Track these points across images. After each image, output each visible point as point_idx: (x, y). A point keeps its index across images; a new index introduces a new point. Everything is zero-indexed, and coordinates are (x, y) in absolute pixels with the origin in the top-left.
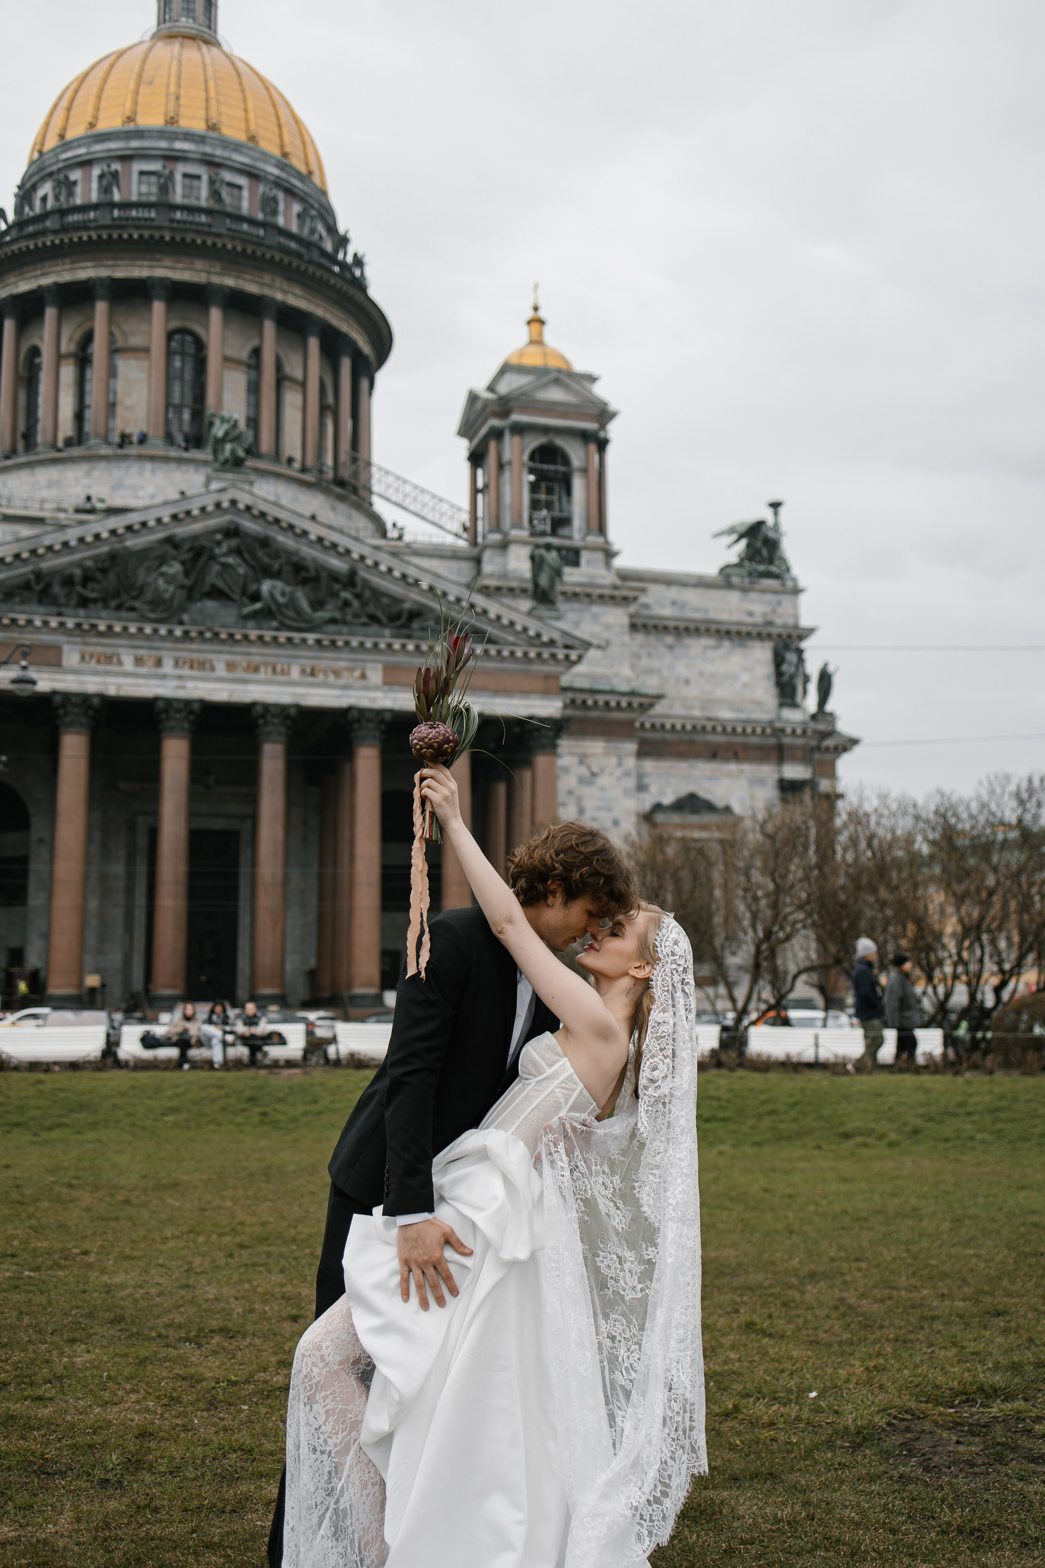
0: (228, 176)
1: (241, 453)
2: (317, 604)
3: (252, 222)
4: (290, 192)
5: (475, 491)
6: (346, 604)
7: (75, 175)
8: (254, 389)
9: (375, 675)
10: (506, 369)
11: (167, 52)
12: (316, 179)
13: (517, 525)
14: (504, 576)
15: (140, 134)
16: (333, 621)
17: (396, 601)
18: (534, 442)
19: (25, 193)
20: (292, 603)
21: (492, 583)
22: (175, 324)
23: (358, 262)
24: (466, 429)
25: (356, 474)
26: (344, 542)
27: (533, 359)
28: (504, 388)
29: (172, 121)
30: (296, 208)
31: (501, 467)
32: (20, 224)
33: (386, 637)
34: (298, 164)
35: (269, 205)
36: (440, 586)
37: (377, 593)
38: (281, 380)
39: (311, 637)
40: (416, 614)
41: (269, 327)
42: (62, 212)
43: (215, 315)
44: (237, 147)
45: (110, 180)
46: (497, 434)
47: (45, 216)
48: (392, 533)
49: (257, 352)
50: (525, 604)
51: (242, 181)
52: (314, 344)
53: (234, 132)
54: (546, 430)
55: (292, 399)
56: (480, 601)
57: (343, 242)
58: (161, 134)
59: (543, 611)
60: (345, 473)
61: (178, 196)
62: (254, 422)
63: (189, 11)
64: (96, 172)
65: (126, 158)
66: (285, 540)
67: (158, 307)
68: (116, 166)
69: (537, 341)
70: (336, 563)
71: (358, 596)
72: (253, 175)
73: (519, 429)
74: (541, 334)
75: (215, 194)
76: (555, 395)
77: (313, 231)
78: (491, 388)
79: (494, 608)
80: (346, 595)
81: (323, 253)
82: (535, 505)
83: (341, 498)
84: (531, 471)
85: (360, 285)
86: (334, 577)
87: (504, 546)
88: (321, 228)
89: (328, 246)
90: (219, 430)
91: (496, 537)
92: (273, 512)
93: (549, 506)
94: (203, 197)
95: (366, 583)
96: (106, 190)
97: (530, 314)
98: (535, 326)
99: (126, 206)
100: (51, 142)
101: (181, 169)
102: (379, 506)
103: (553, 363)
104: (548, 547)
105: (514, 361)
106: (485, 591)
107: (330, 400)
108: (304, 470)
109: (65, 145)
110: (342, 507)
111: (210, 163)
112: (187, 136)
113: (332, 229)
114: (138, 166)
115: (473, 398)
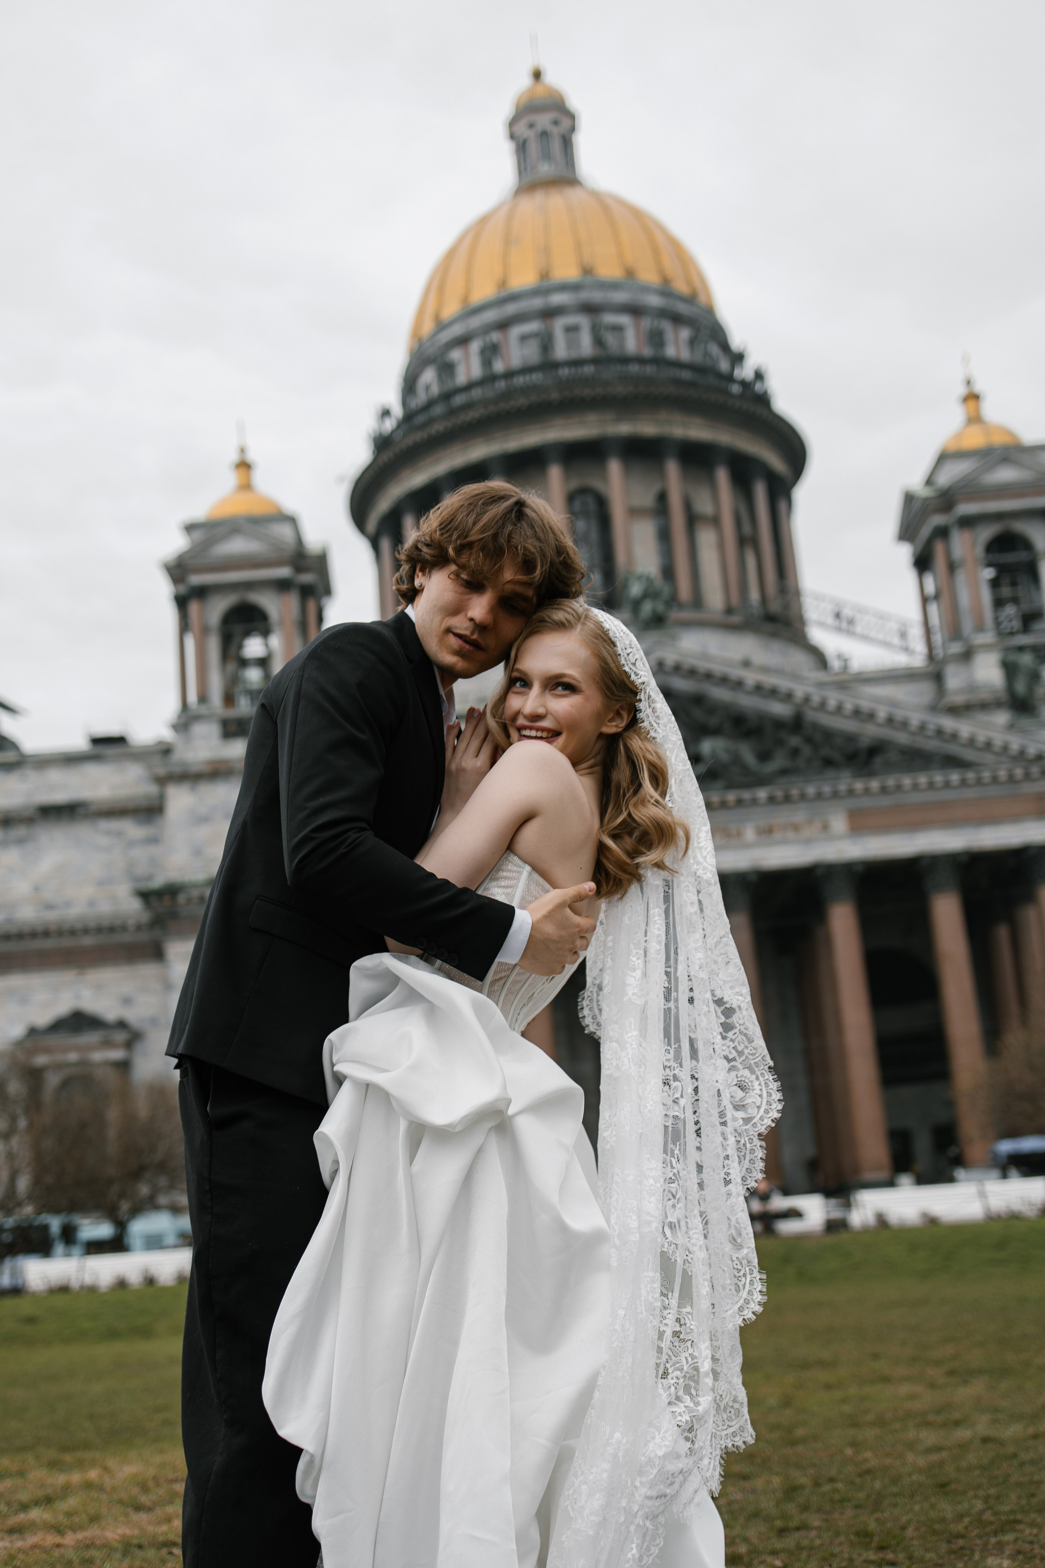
0: (610, 318)
1: (660, 608)
2: (764, 756)
3: (641, 360)
4: (677, 319)
5: (925, 600)
6: (795, 753)
7: (456, 355)
8: (665, 536)
9: (839, 823)
10: (943, 458)
11: (531, 204)
12: (702, 299)
13: (980, 628)
14: (972, 688)
15: (513, 298)
16: (784, 772)
17: (851, 738)
18: (986, 533)
19: (409, 385)
20: (737, 760)
21: (959, 699)
22: (574, 484)
23: (759, 376)
24: (906, 533)
25: (786, 607)
26: (783, 684)
27: (975, 439)
28: (945, 479)
29: (545, 275)
30: (685, 334)
31: (952, 567)
32: (409, 417)
33: (845, 781)
34: (680, 286)
35: (656, 338)
36: (899, 714)
37: (829, 735)
38: (692, 520)
39: (762, 794)
40: (876, 749)
41: (672, 469)
42: (446, 396)
43: (614, 467)
44: (614, 286)
45: (490, 352)
46: (942, 533)
47: (430, 404)
48: (835, 664)
49: (662, 498)
50: (1002, 718)
51: (624, 320)
52: (722, 476)
53: (609, 270)
54: (999, 516)
55: (706, 538)
56: (948, 723)
57: (738, 358)
58: (536, 292)
59: (1025, 722)
60: (775, 607)
61: (561, 351)
62: (668, 572)
63: (547, 155)
64: (475, 347)
65: (503, 325)
66: (720, 694)
67: (555, 473)
68: (495, 336)
69: (975, 419)
70: (779, 709)
71: (809, 740)
72: (635, 311)
73: (967, 522)
74: (978, 410)
75: (598, 341)
76: (1006, 474)
77: (706, 354)
78: (929, 482)
79: (964, 728)
80: (794, 741)
81: (720, 376)
82: (998, 603)
83: (774, 635)
84: (989, 565)
85: (764, 400)
86: (778, 724)
87: (967, 656)
88: (714, 349)
89: (724, 365)
90: (636, 590)
91: (956, 648)
92: (703, 666)
93: (1015, 600)
94: (586, 346)
95: (815, 726)
96: (487, 363)
97: (962, 390)
98: (971, 403)
99: (509, 375)
100: (428, 327)
101: (559, 324)
102: (818, 636)
103: (998, 440)
104: (1021, 649)
105: (953, 447)
106: (954, 711)
107: (747, 529)
108: (729, 611)
109: (441, 326)
110: (777, 646)
111: (590, 309)
112: (564, 287)
113: (725, 346)
114: (516, 331)
115: (909, 499)
